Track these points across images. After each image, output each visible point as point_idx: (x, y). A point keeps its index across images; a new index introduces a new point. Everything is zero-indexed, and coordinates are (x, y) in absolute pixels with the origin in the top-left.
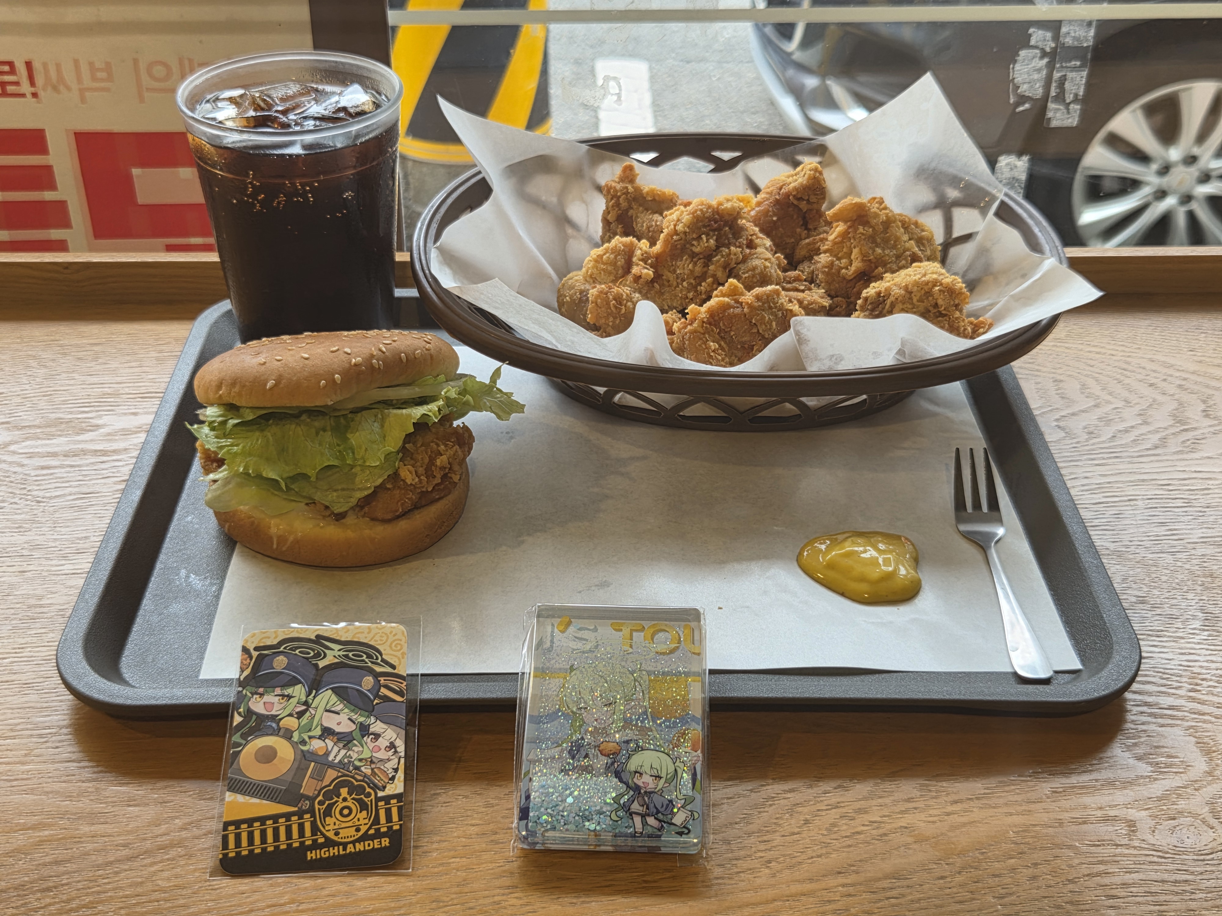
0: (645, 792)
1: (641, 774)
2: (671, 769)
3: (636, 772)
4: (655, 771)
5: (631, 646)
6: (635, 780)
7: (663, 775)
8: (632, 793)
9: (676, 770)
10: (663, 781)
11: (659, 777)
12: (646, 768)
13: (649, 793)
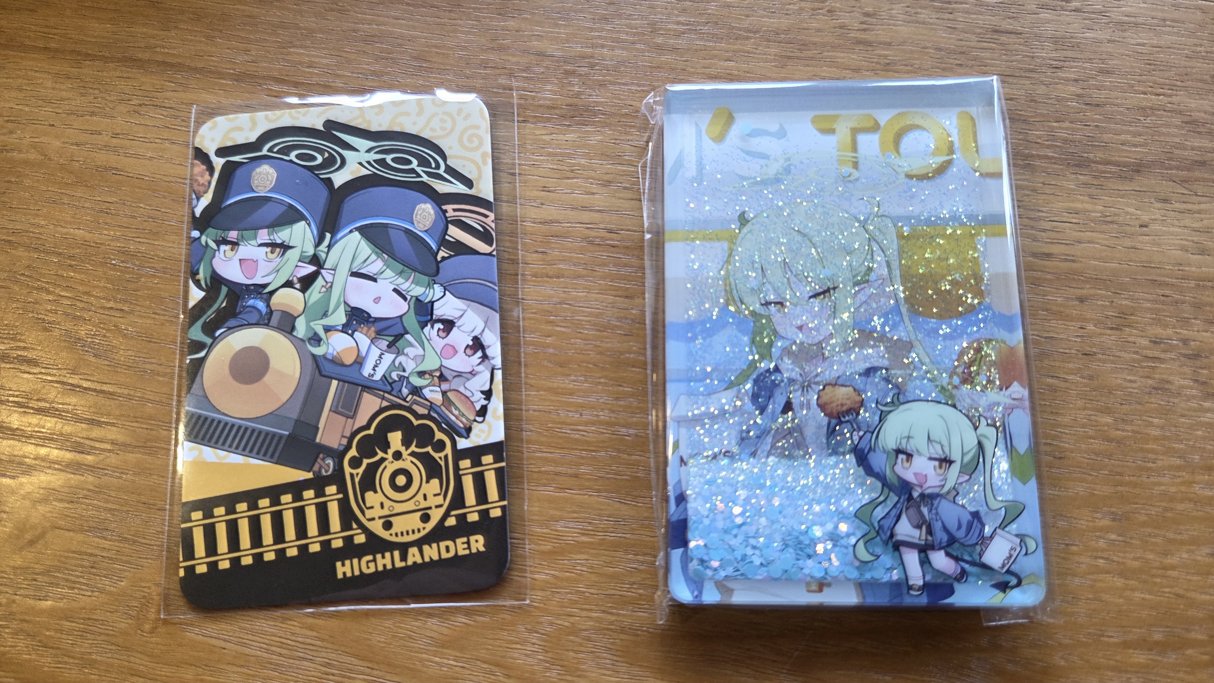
0: (922, 496)
1: (909, 456)
2: (971, 442)
3: (898, 451)
4: (938, 448)
5: (856, 165)
6: (898, 469)
7: (956, 456)
8: (894, 498)
9: (980, 444)
10: (955, 469)
11: (945, 461)
12: (919, 443)
13: (929, 498)
